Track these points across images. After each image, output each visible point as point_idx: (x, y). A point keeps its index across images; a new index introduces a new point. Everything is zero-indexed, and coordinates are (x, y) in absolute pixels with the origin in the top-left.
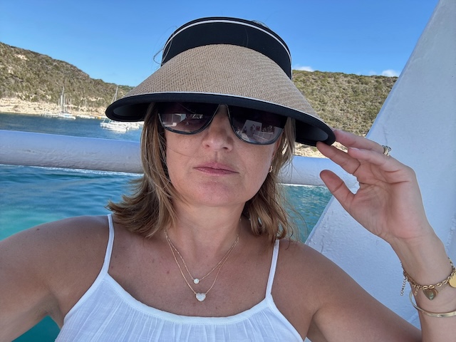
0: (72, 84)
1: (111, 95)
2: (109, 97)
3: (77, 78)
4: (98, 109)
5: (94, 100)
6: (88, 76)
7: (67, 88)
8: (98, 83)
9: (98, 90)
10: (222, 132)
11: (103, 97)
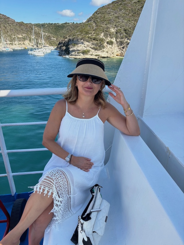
0: (6, 27)
1: (30, 32)
2: (29, 33)
3: (8, 23)
4: (25, 43)
5: (21, 36)
6: (14, 20)
7: (4, 31)
8: (21, 24)
9: (22, 30)
10: (90, 81)
11: (26, 34)
